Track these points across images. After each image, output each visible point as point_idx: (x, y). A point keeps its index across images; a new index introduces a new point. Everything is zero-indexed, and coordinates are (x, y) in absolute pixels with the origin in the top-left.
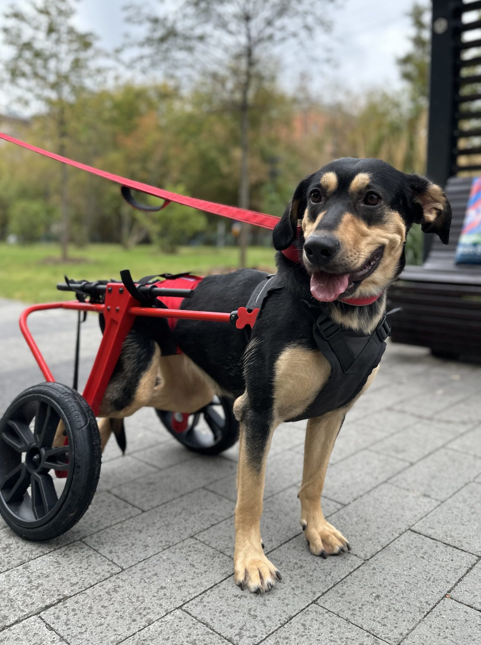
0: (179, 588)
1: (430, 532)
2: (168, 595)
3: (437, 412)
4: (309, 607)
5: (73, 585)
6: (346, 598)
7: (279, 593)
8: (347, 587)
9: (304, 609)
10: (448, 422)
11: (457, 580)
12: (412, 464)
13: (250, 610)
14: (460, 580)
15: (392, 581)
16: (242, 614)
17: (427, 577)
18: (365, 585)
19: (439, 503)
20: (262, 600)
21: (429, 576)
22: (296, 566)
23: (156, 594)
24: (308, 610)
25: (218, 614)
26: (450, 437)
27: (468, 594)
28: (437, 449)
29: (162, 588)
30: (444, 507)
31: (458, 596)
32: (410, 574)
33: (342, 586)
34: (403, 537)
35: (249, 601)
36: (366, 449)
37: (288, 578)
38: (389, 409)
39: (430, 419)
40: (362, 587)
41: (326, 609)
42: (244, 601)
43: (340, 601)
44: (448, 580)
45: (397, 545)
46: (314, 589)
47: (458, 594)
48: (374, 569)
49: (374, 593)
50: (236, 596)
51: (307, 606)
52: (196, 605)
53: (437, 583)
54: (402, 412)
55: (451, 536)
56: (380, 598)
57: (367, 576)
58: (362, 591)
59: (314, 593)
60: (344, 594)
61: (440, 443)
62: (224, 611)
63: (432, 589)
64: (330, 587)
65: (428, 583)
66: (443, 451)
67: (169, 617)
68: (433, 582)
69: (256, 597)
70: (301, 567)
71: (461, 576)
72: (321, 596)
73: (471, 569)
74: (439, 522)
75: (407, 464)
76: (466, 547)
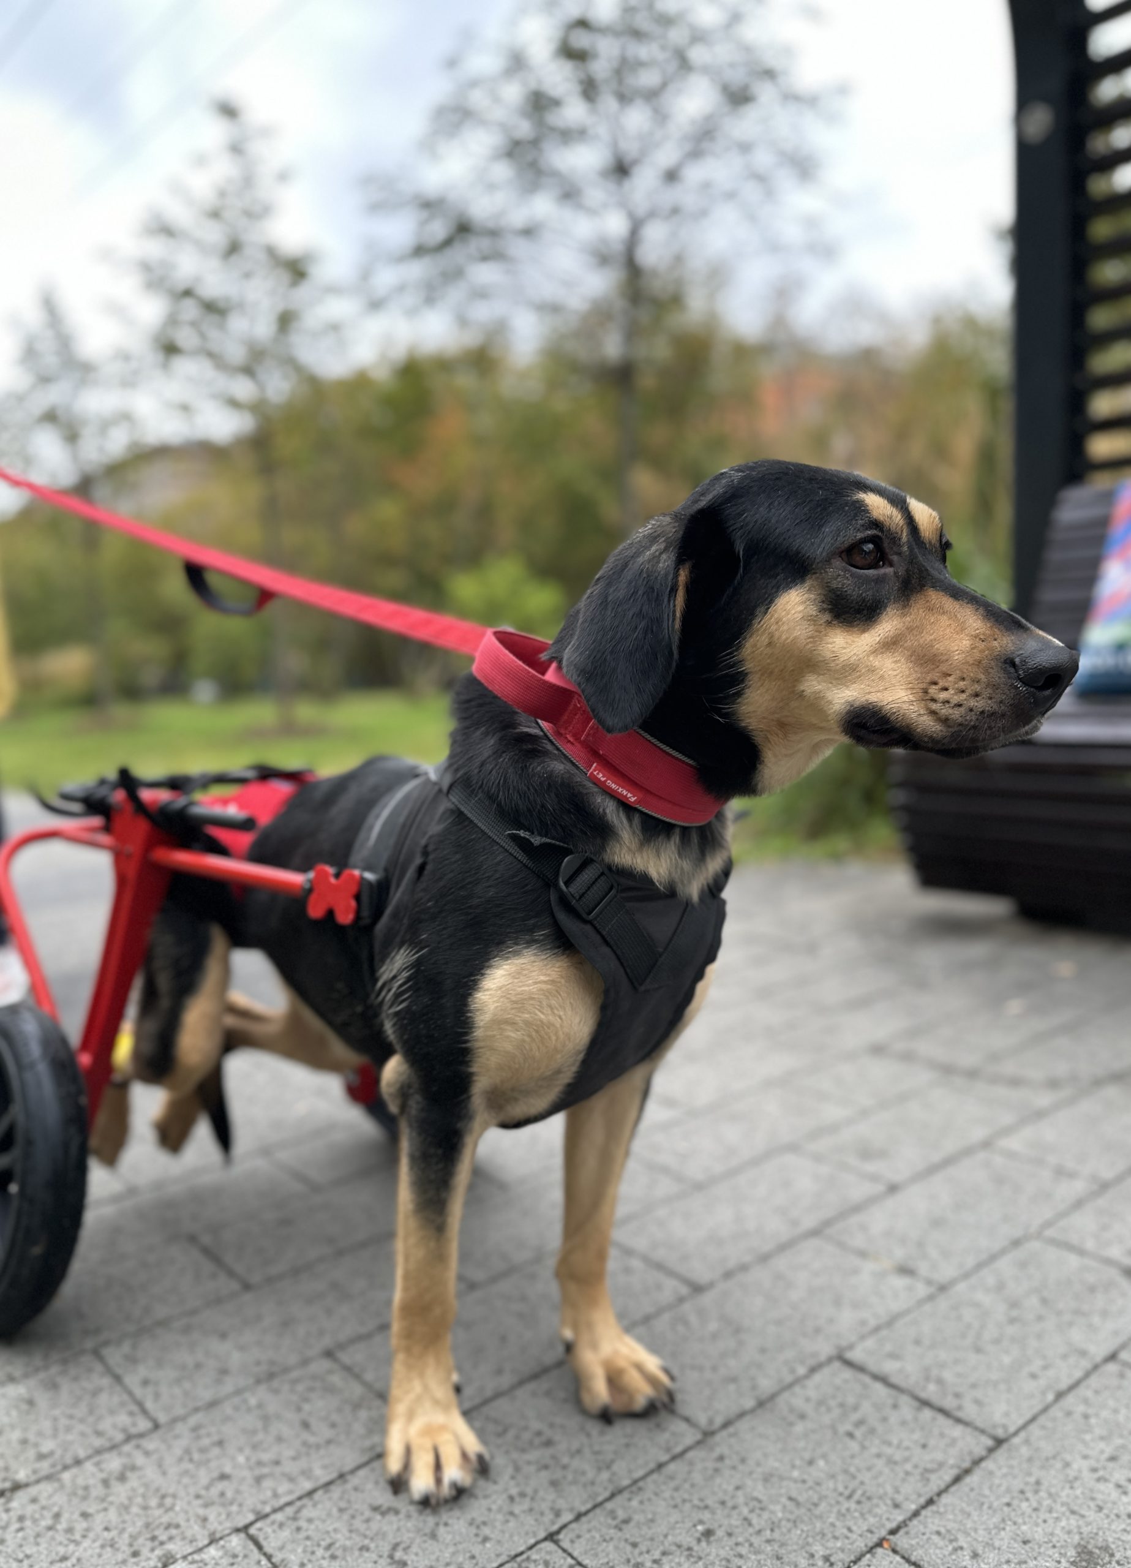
0: (258, 1480)
1: (889, 1367)
2: (229, 1494)
3: (995, 1057)
4: (534, 1550)
5: (41, 1457)
6: (630, 1532)
7: (476, 1509)
8: (641, 1502)
9: (522, 1553)
10: (1015, 1082)
11: (922, 1501)
12: (893, 1189)
13: (395, 1547)
14: (930, 1502)
15: (755, 1494)
16: (374, 1557)
17: (846, 1487)
18: (684, 1501)
19: (932, 1290)
20: (431, 1520)
21: (853, 1485)
22: (537, 1441)
23: (203, 1492)
24: (528, 1559)
25: (320, 1552)
26: (1007, 1118)
27: (941, 1543)
28: (968, 1151)
29: (223, 1477)
30: (943, 1304)
31: (912, 1546)
32: (806, 1477)
33: (630, 1500)
34: (817, 1378)
35: (402, 1523)
36: (793, 1148)
37: (510, 1470)
38: (878, 1050)
39: (972, 1074)
40: (675, 1506)
41: (573, 1557)
42: (388, 1525)
43: (612, 1539)
44: (899, 1498)
45: (797, 1399)
46: (561, 1504)
47: (914, 1542)
48: (721, 1458)
49: (701, 1522)
50: (376, 1509)
51: (531, 1548)
52: (281, 1525)
53: (866, 1506)
54: (908, 1057)
55: (940, 1381)
56: (712, 1539)
57: (697, 1477)
58: (675, 1516)
59: (558, 1514)
60: (626, 1521)
61: (978, 1134)
62: (337, 1545)
63: (851, 1523)
64: (600, 1499)
65: (846, 1505)
66: (981, 1156)
67: (212, 1551)
68: (859, 1502)
69: (421, 1512)
70: (549, 1443)
71: (935, 1489)
72: (570, 1522)
73: (967, 1472)
74: (917, 1342)
75: (880, 1188)
76: (970, 1411)
